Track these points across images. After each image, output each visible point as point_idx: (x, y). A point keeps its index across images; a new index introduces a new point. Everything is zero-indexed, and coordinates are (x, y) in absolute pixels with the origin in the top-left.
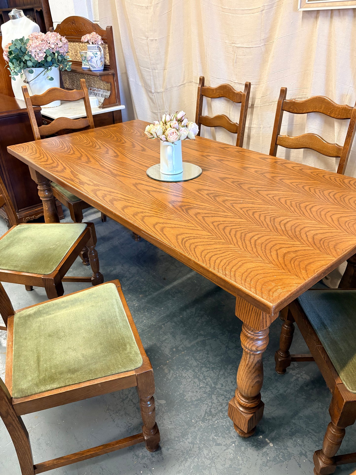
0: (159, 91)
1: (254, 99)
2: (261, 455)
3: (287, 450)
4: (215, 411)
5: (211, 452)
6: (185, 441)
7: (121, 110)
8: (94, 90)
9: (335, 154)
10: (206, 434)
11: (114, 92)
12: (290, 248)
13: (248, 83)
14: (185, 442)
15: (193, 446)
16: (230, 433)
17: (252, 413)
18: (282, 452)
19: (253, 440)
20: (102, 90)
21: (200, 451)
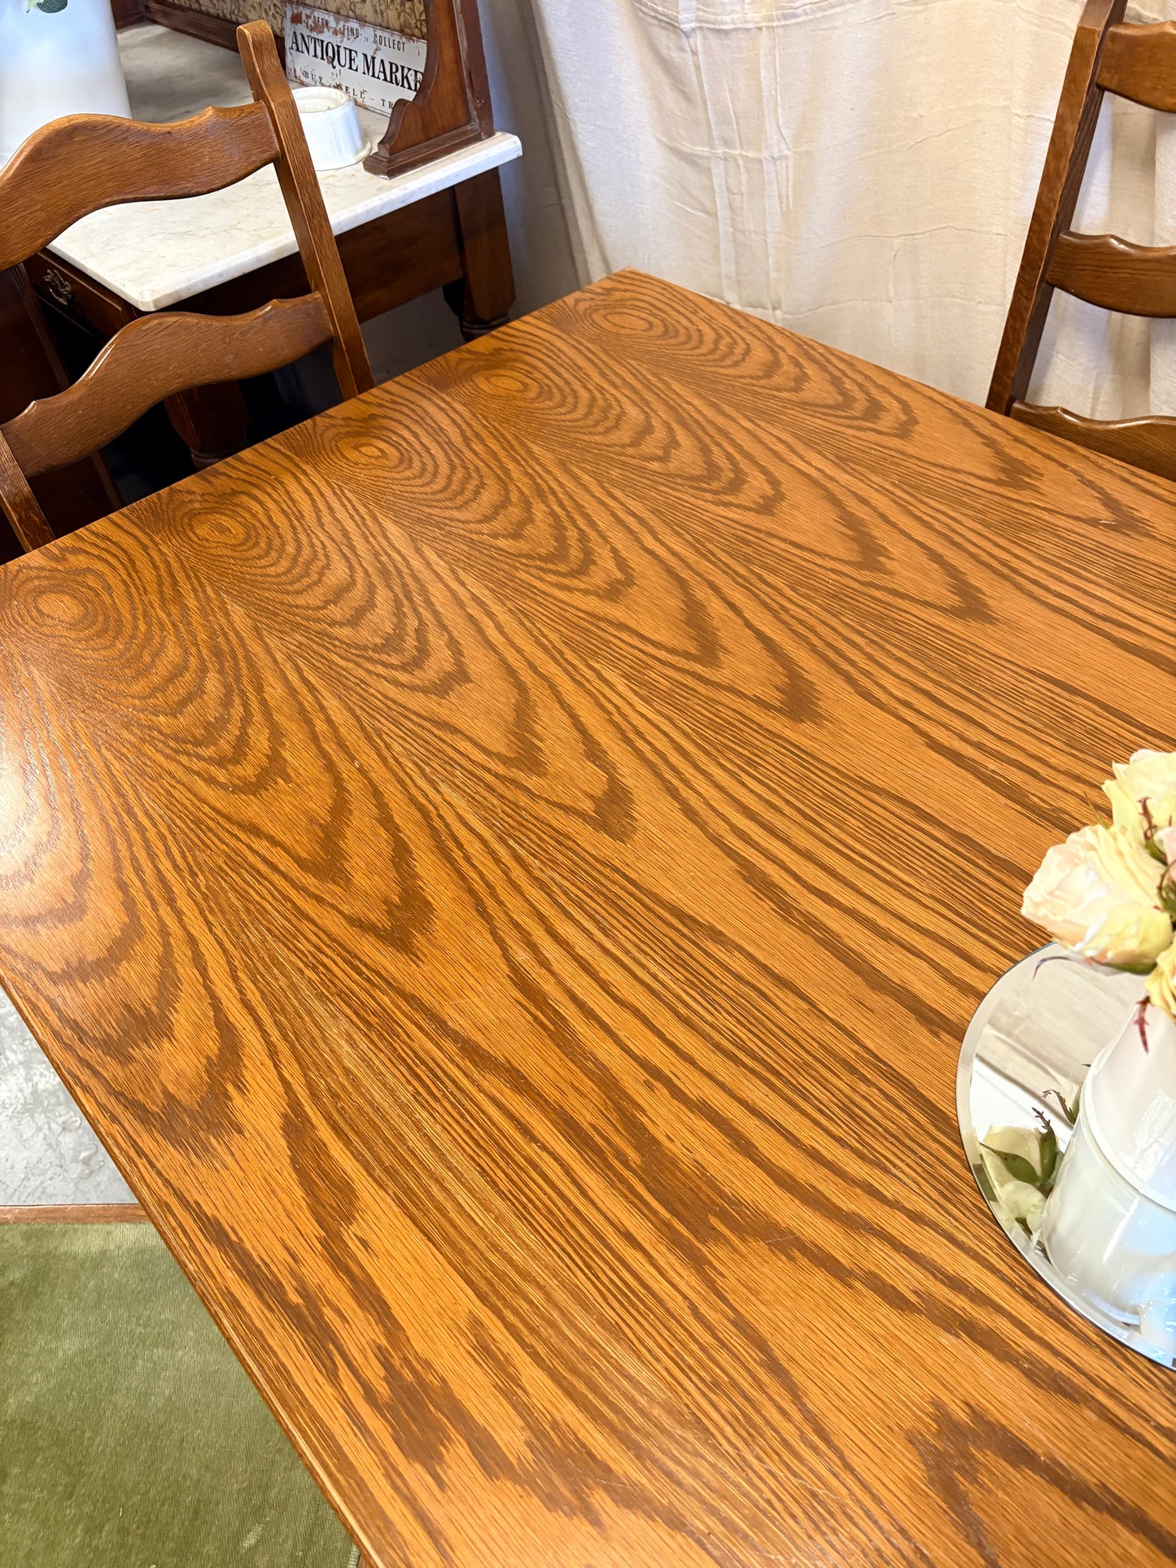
0: (728, 21)
7: (493, 173)
8: (319, 27)
11: (448, 54)
20: (368, 32)
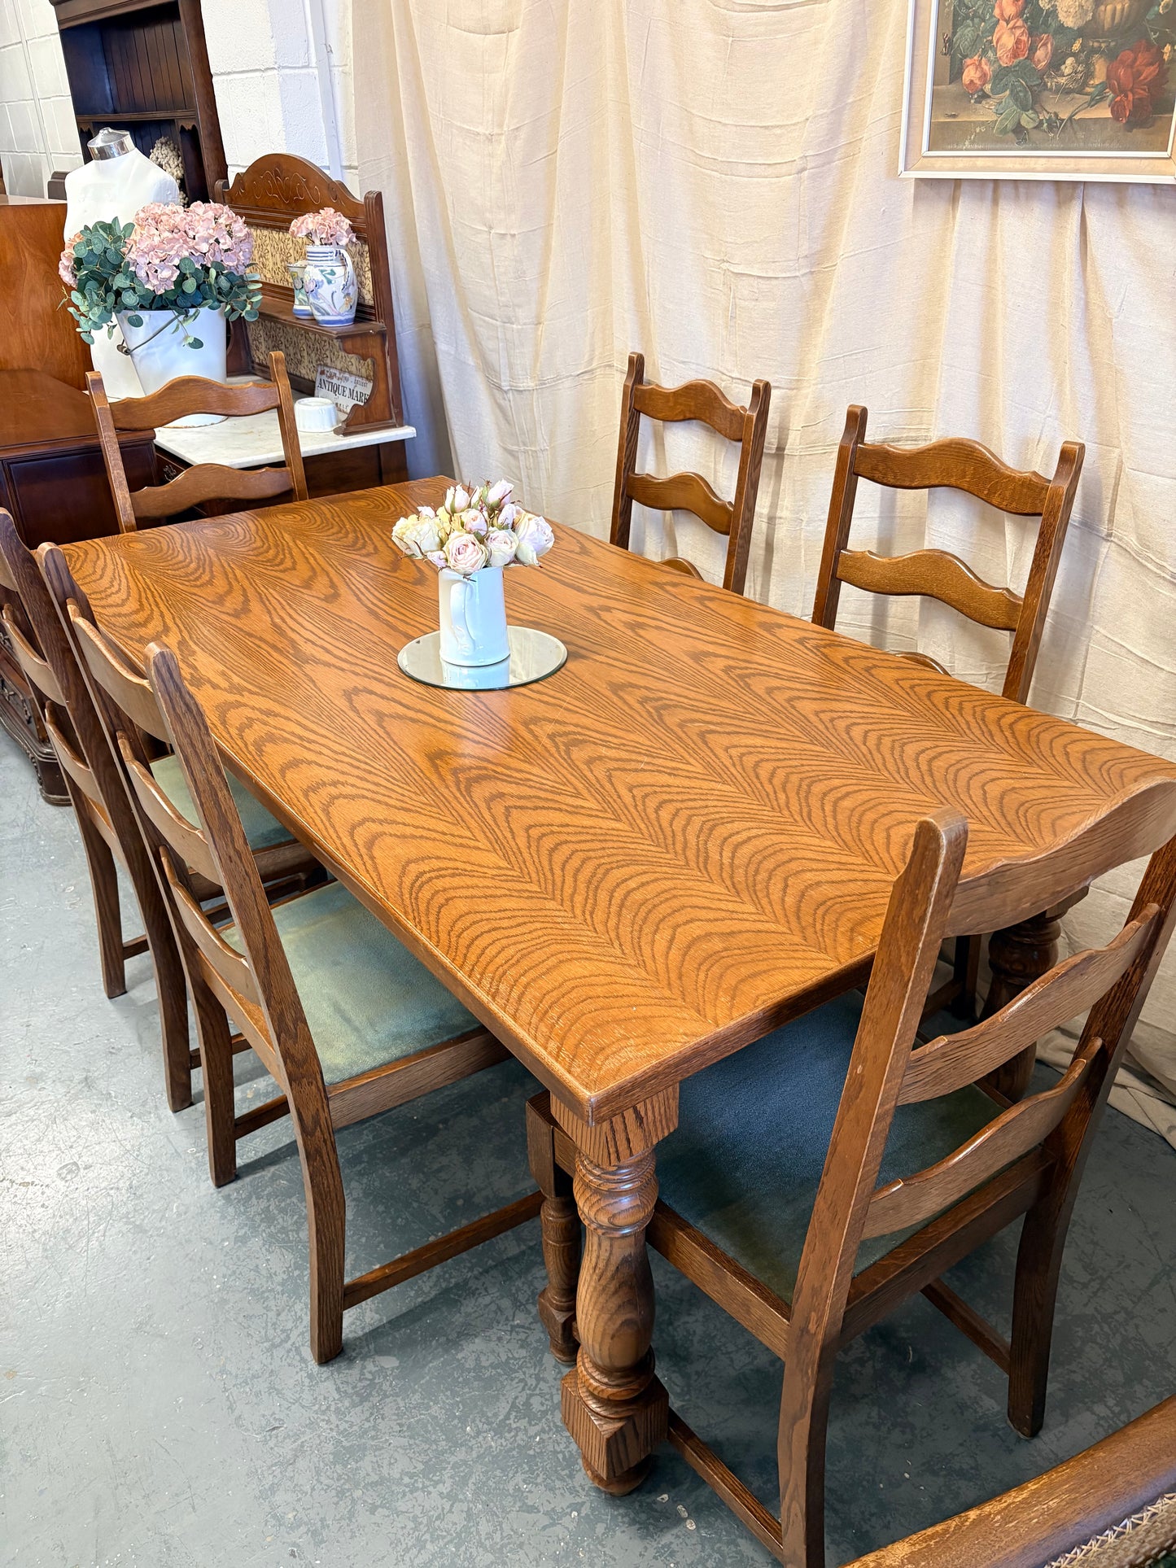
0: (522, 386)
1: (783, 430)
2: (651, 1552)
3: (737, 1545)
4: (542, 1404)
5: (501, 1529)
6: (431, 1489)
7: (402, 442)
8: (331, 377)
9: (1003, 620)
10: (498, 1473)
11: (382, 386)
12: (718, 923)
13: (761, 385)
14: (429, 1493)
15: (452, 1506)
16: (571, 1476)
17: (620, 1419)
18: (719, 1551)
19: (637, 1505)
20: (353, 378)
21: (469, 1522)
